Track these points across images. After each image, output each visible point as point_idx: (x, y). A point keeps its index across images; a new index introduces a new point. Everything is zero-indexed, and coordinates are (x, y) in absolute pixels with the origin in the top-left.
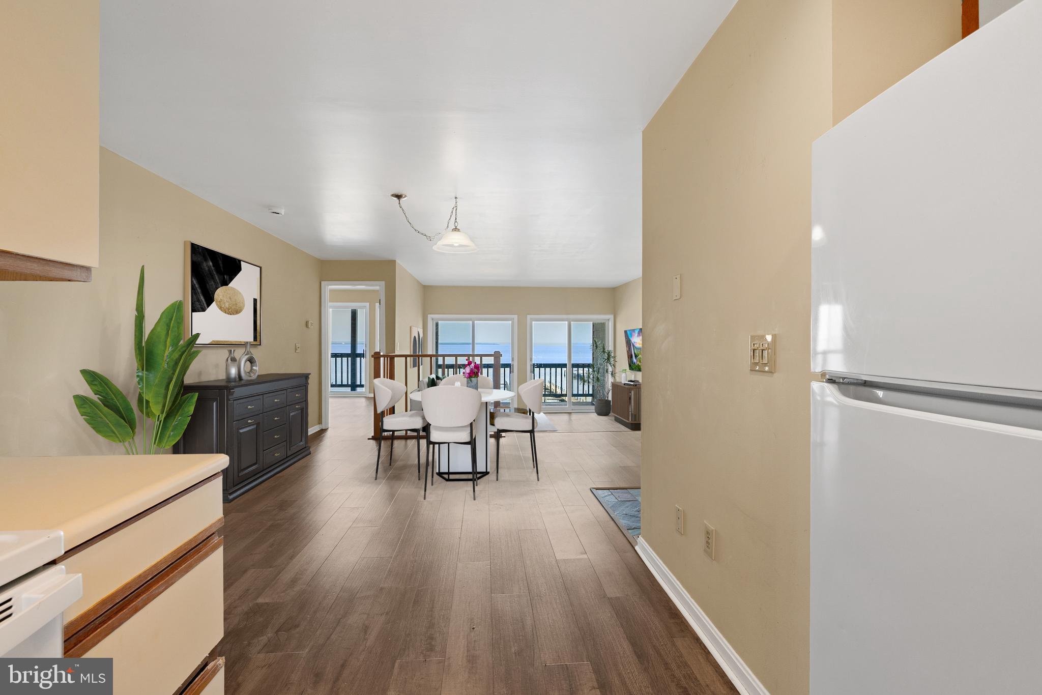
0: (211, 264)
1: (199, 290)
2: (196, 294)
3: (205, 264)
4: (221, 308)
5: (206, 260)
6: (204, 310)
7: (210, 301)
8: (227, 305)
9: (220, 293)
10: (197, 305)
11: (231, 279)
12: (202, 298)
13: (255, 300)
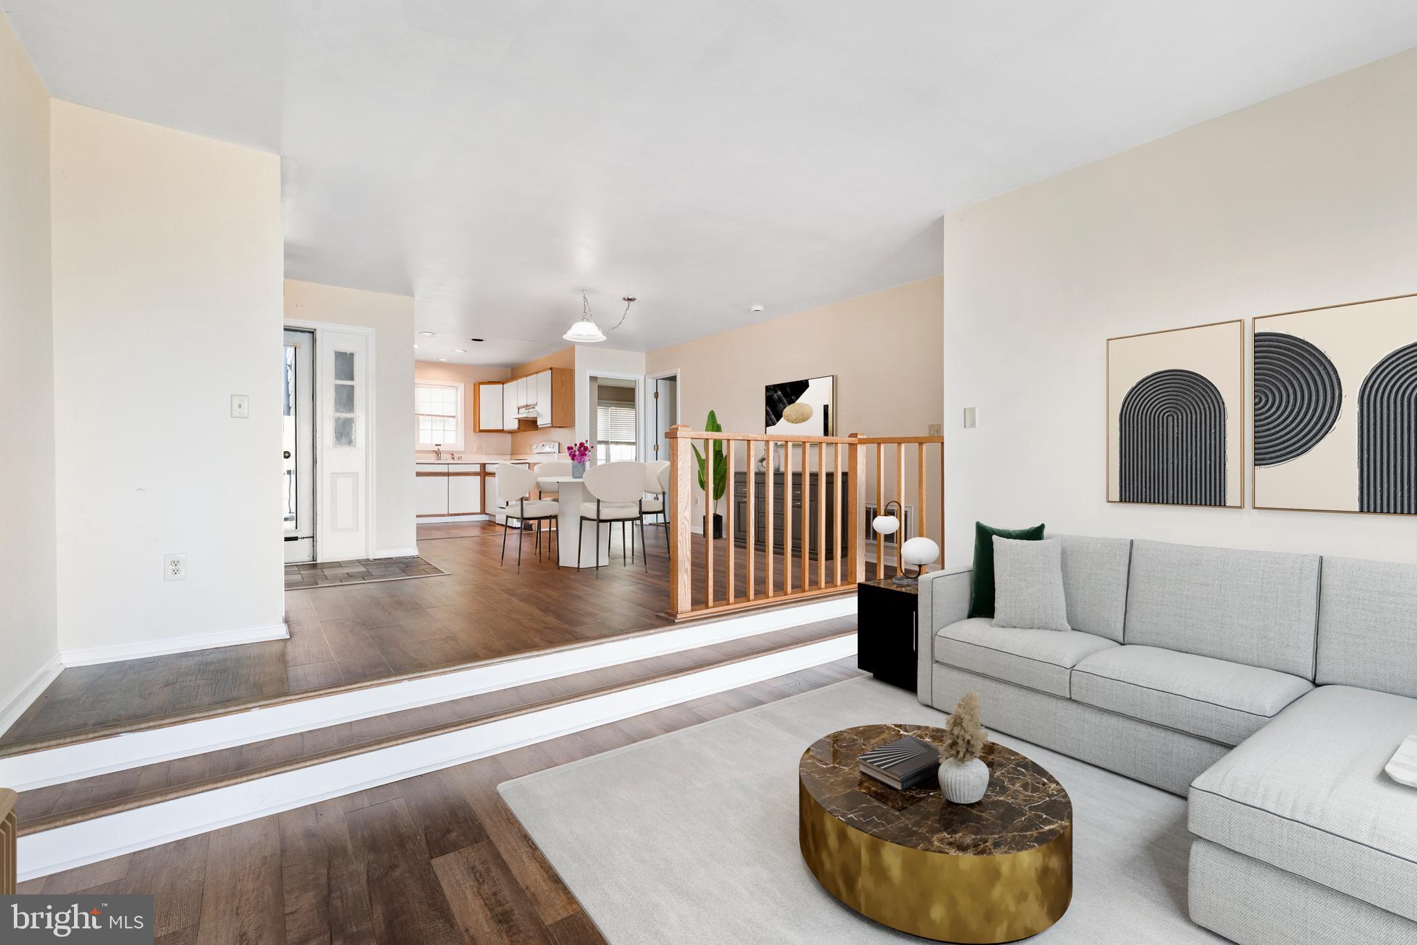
0: (780, 393)
1: (771, 413)
2: (769, 415)
3: (775, 396)
4: (788, 421)
5: (776, 392)
6: (774, 424)
7: (779, 417)
8: (794, 417)
9: (788, 410)
10: (770, 422)
11: (798, 398)
12: (773, 417)
13: (826, 407)
